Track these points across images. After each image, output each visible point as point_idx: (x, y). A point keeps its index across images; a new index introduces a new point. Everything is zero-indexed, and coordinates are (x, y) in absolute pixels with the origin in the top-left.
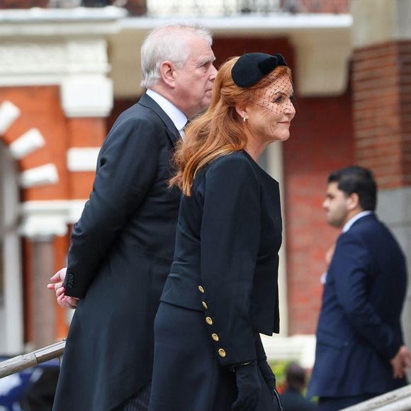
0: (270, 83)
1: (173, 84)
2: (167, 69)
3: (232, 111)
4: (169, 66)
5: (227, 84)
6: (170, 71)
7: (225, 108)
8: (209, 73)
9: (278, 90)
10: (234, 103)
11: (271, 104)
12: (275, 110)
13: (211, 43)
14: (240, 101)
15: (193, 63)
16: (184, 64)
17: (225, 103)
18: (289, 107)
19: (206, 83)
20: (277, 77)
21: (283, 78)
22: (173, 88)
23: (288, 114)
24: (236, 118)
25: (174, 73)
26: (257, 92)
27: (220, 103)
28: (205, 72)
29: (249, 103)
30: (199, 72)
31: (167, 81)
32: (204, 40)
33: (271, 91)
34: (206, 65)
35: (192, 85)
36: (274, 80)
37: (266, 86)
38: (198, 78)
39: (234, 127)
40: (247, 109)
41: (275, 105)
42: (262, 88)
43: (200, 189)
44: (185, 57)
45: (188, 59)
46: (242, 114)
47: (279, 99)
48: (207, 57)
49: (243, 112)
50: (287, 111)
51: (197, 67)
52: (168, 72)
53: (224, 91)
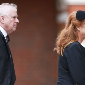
1: (4, 23)
2: (2, 18)
5: (74, 19)
8: (15, 20)
10: (76, 25)
13: (17, 11)
15: (10, 17)
16: (8, 17)
19: (14, 23)
22: (3, 24)
25: (4, 19)
28: (14, 20)
30: (12, 19)
31: (2, 22)
32: (15, 10)
34: (14, 17)
35: (10, 23)
38: (11, 21)
40: (80, 27)
43: (66, 55)
44: (8, 14)
45: (9, 15)
48: (15, 15)
49: (79, 28)
51: (12, 18)
52: (2, 19)
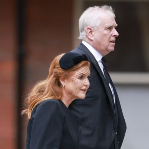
0: (78, 69)
1: (92, 38)
3: (58, 81)
4: (90, 29)
5: (57, 66)
6: (91, 32)
7: (54, 79)
9: (82, 72)
10: (59, 77)
11: (77, 80)
12: (79, 83)
14: (62, 77)
15: (102, 28)
16: (98, 28)
17: (55, 76)
18: (86, 82)
19: (110, 38)
20: (82, 66)
21: (85, 67)
22: (92, 40)
23: (85, 85)
24: (59, 84)
25: (93, 33)
26: (71, 73)
27: (52, 76)
28: (110, 32)
29: (66, 78)
31: (89, 37)
33: (78, 73)
36: (80, 67)
37: (76, 70)
39: (57, 89)
40: (65, 81)
41: (79, 80)
42: (73, 71)
44: (98, 24)
46: (62, 83)
47: (82, 77)
50: (85, 84)
51: (105, 30)
53: (55, 70)
